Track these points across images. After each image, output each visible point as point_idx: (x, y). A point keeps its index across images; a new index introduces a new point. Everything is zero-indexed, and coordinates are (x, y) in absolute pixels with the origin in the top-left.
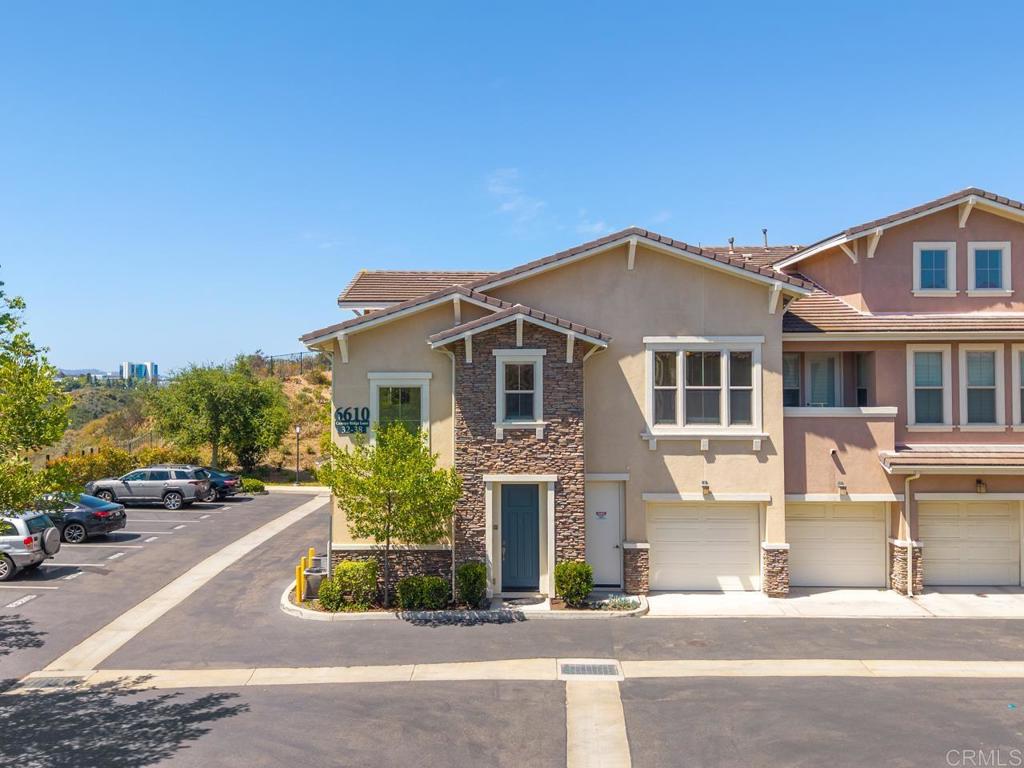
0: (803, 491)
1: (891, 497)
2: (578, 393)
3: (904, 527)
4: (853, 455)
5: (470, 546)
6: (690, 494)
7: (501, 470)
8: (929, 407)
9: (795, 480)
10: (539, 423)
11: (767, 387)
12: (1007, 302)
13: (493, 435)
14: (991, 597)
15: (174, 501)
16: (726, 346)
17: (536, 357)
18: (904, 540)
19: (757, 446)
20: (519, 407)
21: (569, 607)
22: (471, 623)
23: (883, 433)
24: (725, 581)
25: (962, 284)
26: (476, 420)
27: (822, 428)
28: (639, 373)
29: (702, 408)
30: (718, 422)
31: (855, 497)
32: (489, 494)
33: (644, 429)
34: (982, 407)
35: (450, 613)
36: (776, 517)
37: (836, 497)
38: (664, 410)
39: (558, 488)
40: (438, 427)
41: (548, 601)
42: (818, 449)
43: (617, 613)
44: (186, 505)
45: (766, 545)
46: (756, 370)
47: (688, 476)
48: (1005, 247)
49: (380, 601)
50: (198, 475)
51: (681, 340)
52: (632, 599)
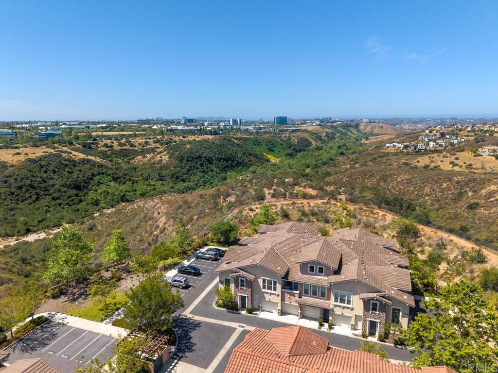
0: (284, 301)
1: (298, 305)
2: (251, 285)
3: (299, 309)
4: (292, 297)
5: (236, 302)
6: (267, 299)
7: (240, 293)
8: (306, 292)
9: (283, 299)
11: (279, 287)
12: (324, 276)
13: (239, 288)
14: (312, 322)
15: (211, 259)
16: (273, 280)
17: (244, 279)
18: (299, 311)
19: (277, 295)
20: (242, 285)
21: (247, 313)
22: (234, 313)
23: (297, 296)
24: (273, 311)
25: (316, 272)
26: (237, 286)
27: (288, 293)
28: (260, 281)
29: (269, 288)
30: (271, 290)
31: (292, 304)
32: (239, 296)
33: (261, 290)
34: (315, 293)
35: (232, 311)
36: (279, 305)
37: (289, 303)
38: (264, 287)
39: (247, 297)
40: (232, 285)
42: (287, 296)
43: (253, 315)
44: (213, 260)
45: (278, 308)
46: (277, 284)
47: (267, 297)
48: (324, 267)
49: (224, 307)
50: (215, 255)
51: (266, 278)
52: (258, 312)
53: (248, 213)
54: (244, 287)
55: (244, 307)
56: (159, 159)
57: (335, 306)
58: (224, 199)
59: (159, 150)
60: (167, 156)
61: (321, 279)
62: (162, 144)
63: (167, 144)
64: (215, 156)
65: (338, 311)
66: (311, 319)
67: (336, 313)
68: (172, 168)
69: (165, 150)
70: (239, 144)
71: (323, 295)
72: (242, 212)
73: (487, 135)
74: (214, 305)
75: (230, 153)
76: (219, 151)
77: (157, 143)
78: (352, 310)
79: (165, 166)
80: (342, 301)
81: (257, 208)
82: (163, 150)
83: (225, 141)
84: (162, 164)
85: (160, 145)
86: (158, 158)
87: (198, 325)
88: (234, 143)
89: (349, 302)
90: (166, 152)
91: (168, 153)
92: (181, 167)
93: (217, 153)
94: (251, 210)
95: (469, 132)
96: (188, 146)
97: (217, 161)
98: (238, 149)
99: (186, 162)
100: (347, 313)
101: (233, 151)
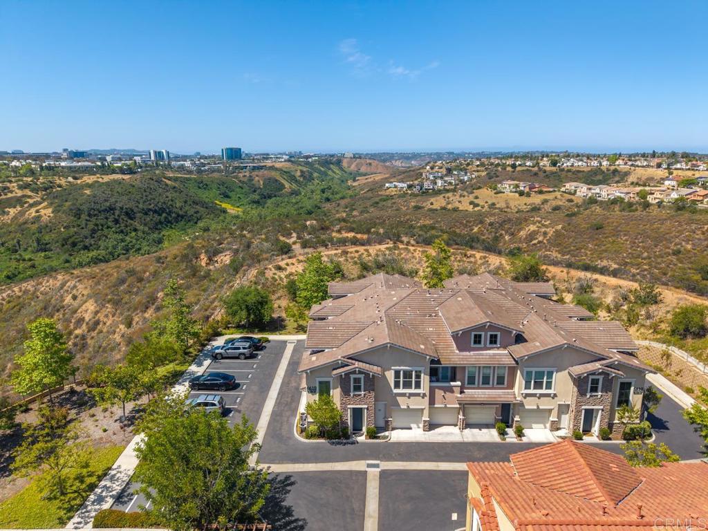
0: (434, 404)
1: (458, 406)
2: (374, 385)
3: (461, 413)
4: (448, 395)
5: (344, 423)
6: (403, 407)
7: (352, 404)
8: (471, 381)
9: (432, 402)
10: (363, 393)
11: (425, 379)
12: (498, 348)
13: (350, 395)
14: (484, 431)
16: (413, 370)
17: (362, 376)
18: (461, 417)
19: (422, 395)
20: (357, 388)
21: (370, 438)
22: (345, 444)
23: (457, 390)
24: (412, 425)
25: (485, 344)
26: (346, 392)
27: (440, 388)
28: (390, 376)
29: (407, 385)
30: (411, 388)
31: (448, 406)
32: (349, 410)
33: (392, 391)
34: (486, 381)
35: (339, 441)
36: (426, 412)
37: (443, 406)
38: (397, 385)
39: (367, 409)
40: (335, 391)
41: (364, 436)
42: (439, 394)
43: (382, 441)
45: (423, 419)
46: (422, 375)
47: (403, 403)
48: (499, 334)
49: (321, 434)
50: (250, 347)
51: (402, 368)
52: (387, 433)
53: (275, 274)
54: (360, 390)
55: (357, 429)
56: (34, 214)
57: (527, 395)
58: (210, 259)
59: (31, 201)
60: (50, 210)
61: (495, 355)
62: (36, 190)
63: (46, 189)
64: (137, 207)
65: (530, 404)
66: (480, 426)
67: (526, 407)
68: (62, 230)
69: (44, 200)
70: (175, 188)
71: (500, 381)
72: (264, 273)
73: (499, 168)
74: (295, 433)
75: (162, 201)
76: (145, 198)
77: (25, 188)
78: (553, 398)
79: (47, 226)
80: (538, 385)
81: (287, 265)
82: (39, 199)
83: (152, 182)
84: (42, 224)
85: (32, 191)
86: (32, 212)
87: (286, 482)
88: (167, 185)
89: (549, 386)
90: (46, 203)
91: (52, 204)
92: (79, 226)
93: (141, 201)
94: (279, 268)
95: (478, 166)
96: (88, 192)
97: (142, 215)
98: (175, 195)
99: (88, 218)
100: (545, 404)
101: (167, 197)
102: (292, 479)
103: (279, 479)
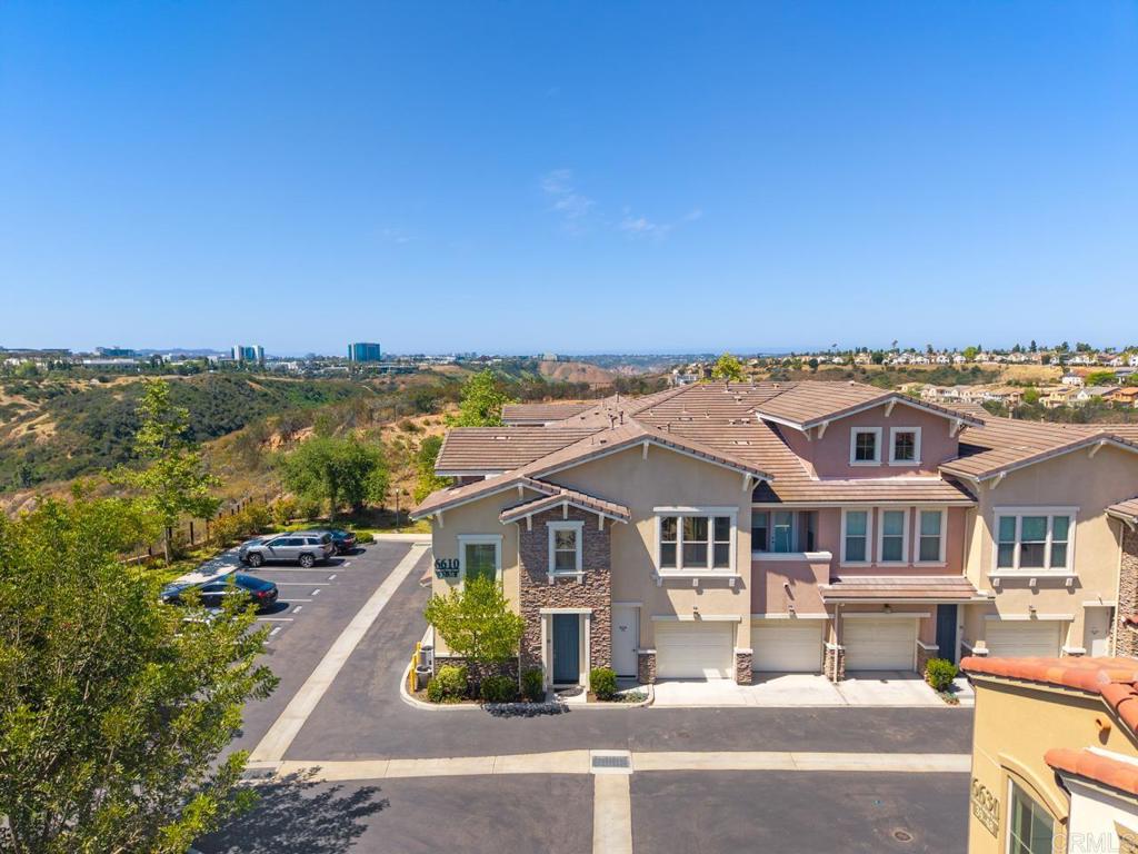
0: (764, 611)
1: (825, 616)
2: (607, 552)
3: (833, 636)
4: (800, 588)
5: (531, 658)
6: (685, 616)
7: (551, 605)
8: (856, 551)
9: (758, 605)
10: (579, 573)
11: (740, 541)
13: (546, 581)
14: (892, 683)
15: (308, 561)
16: (712, 513)
17: (577, 526)
18: (833, 645)
19: (732, 583)
20: (565, 561)
21: (599, 699)
22: (532, 714)
23: (822, 572)
24: (708, 673)
25: (885, 458)
26: (535, 573)
27: (779, 569)
28: (650, 532)
29: (695, 557)
30: (706, 566)
31: (800, 616)
32: (544, 622)
33: (654, 571)
34: (892, 551)
35: (518, 705)
36: (744, 632)
37: (787, 616)
38: (668, 557)
39: (593, 617)
40: (508, 572)
41: (584, 693)
42: (776, 584)
43: (632, 704)
44: (316, 564)
45: (737, 650)
46: (733, 531)
47: (684, 606)
48: (917, 431)
49: (470, 692)
50: (324, 540)
51: (680, 509)
52: (643, 689)
54: (572, 567)
55: (566, 678)
56: (24, 432)
57: (1006, 583)
59: (22, 413)
60: (53, 425)
61: (909, 484)
62: (34, 398)
63: (52, 395)
64: (200, 422)
65: (1012, 608)
67: (1004, 616)
68: (69, 457)
69: (44, 410)
70: (266, 395)
71: (929, 551)
72: (380, 434)
73: (791, 368)
74: (403, 690)
75: (243, 414)
76: (214, 408)
77: (17, 393)
78: (1071, 590)
79: (44, 451)
80: (1032, 556)
82: (37, 410)
83: (228, 384)
84: (37, 447)
85: (28, 398)
86: (23, 429)
88: (253, 390)
89: (1059, 558)
90: (47, 415)
91: (56, 415)
92: (97, 450)
93: (207, 414)
94: (411, 428)
95: (755, 366)
96: (119, 397)
97: (207, 435)
98: (264, 405)
99: (114, 438)
100: (1052, 607)
101: (252, 409)
102: (376, 798)
103: (337, 796)
